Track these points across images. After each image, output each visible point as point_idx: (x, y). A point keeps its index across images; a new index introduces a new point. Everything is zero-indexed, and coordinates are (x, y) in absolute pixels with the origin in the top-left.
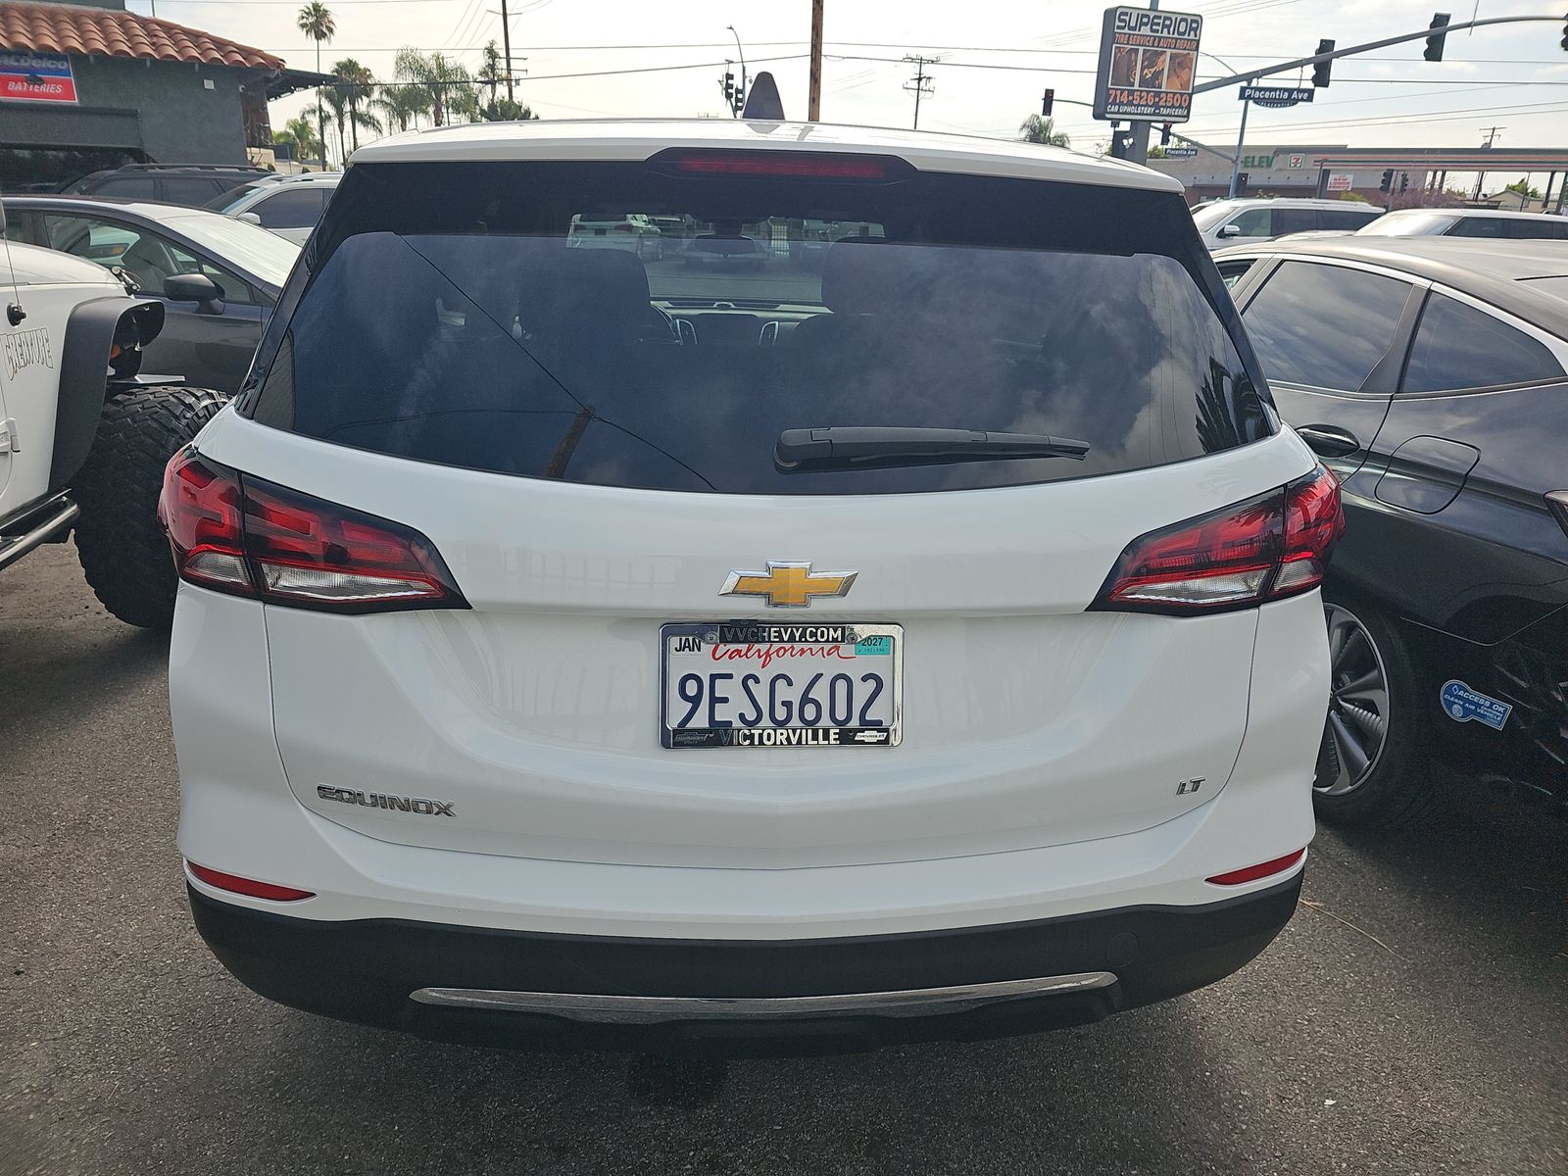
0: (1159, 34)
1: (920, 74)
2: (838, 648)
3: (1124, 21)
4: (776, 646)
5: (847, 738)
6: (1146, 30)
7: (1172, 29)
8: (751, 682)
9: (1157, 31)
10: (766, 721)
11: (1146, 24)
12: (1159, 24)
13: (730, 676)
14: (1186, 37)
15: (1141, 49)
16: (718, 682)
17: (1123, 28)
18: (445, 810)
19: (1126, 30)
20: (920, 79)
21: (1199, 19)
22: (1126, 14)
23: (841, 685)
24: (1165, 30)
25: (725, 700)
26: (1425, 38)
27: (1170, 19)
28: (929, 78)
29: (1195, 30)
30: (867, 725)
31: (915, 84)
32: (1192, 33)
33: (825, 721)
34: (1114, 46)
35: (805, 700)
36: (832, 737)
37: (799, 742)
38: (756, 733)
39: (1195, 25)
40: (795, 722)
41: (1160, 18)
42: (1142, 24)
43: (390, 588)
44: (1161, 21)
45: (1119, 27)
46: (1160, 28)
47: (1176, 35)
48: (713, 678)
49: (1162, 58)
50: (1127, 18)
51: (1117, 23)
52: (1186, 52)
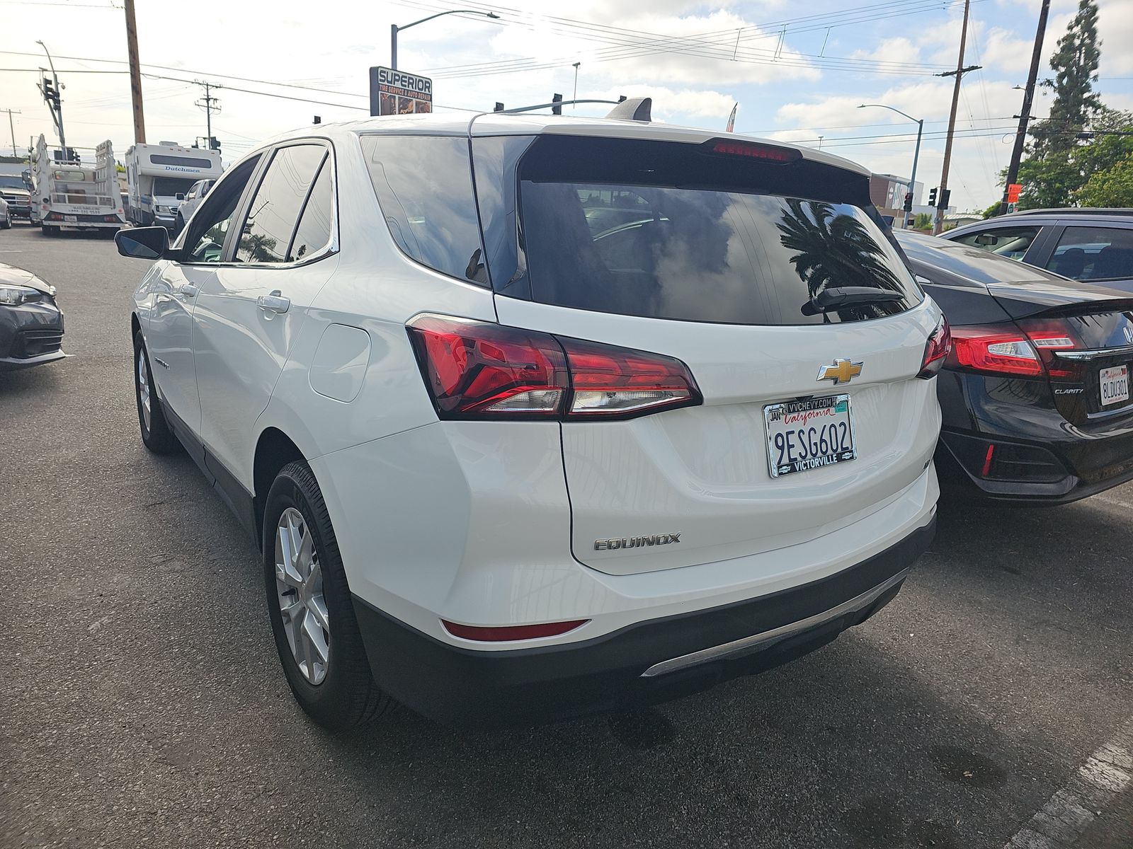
0: (407, 88)
1: (208, 96)
2: (829, 410)
3: (384, 76)
4: (808, 412)
5: (840, 459)
6: (398, 84)
7: (414, 86)
8: (801, 433)
9: (405, 86)
10: (809, 456)
11: (398, 81)
12: (406, 82)
13: (793, 432)
14: (423, 91)
15: (397, 96)
16: (789, 436)
17: (384, 81)
18: (675, 539)
19: (386, 83)
20: (208, 100)
21: (429, 81)
22: (385, 72)
23: (833, 429)
24: (410, 86)
25: (793, 446)
26: (551, 108)
27: (412, 79)
28: (216, 99)
29: (429, 88)
30: (845, 450)
31: (205, 103)
32: (427, 89)
33: (830, 452)
34: (380, 92)
35: (822, 441)
36: (835, 458)
37: (824, 464)
38: (808, 462)
39: (427, 85)
40: (819, 454)
41: (406, 77)
42: (395, 80)
43: (646, 400)
44: (407, 80)
45: (381, 80)
46: (407, 84)
47: (417, 90)
48: (788, 433)
49: (410, 103)
50: (386, 75)
51: (380, 77)
52: (424, 101)
